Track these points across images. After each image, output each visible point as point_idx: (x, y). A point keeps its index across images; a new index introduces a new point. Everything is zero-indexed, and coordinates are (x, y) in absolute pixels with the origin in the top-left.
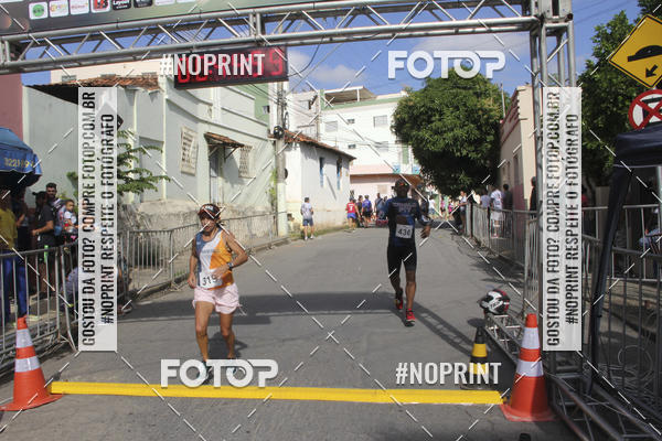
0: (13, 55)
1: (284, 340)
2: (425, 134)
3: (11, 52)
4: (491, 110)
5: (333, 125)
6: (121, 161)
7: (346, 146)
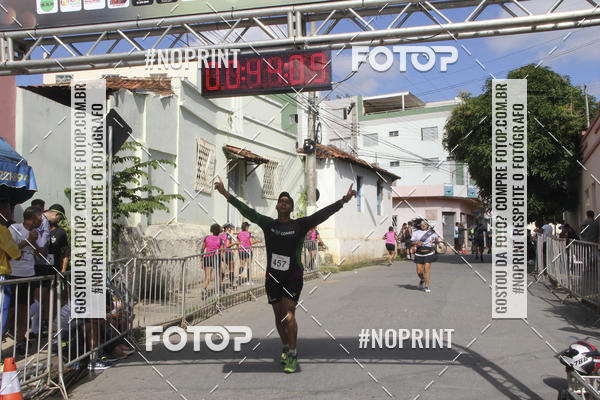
1: (317, 393)
4: (571, 119)
5: (373, 138)
6: (127, 176)
7: (388, 162)
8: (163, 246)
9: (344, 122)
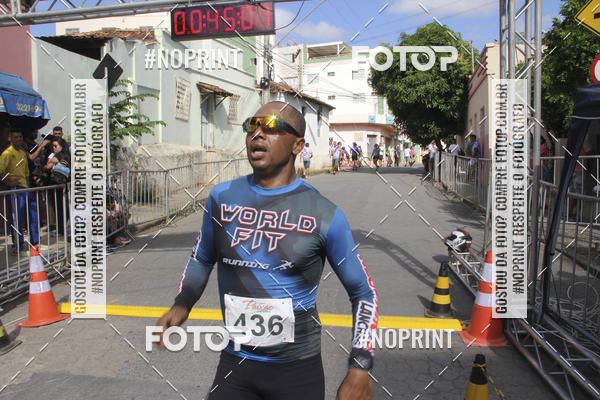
0: (24, 8)
2: (399, 87)
3: (22, 4)
4: (461, 66)
5: (315, 78)
6: (121, 107)
7: (326, 96)
8: (151, 161)
9: (292, 64)
